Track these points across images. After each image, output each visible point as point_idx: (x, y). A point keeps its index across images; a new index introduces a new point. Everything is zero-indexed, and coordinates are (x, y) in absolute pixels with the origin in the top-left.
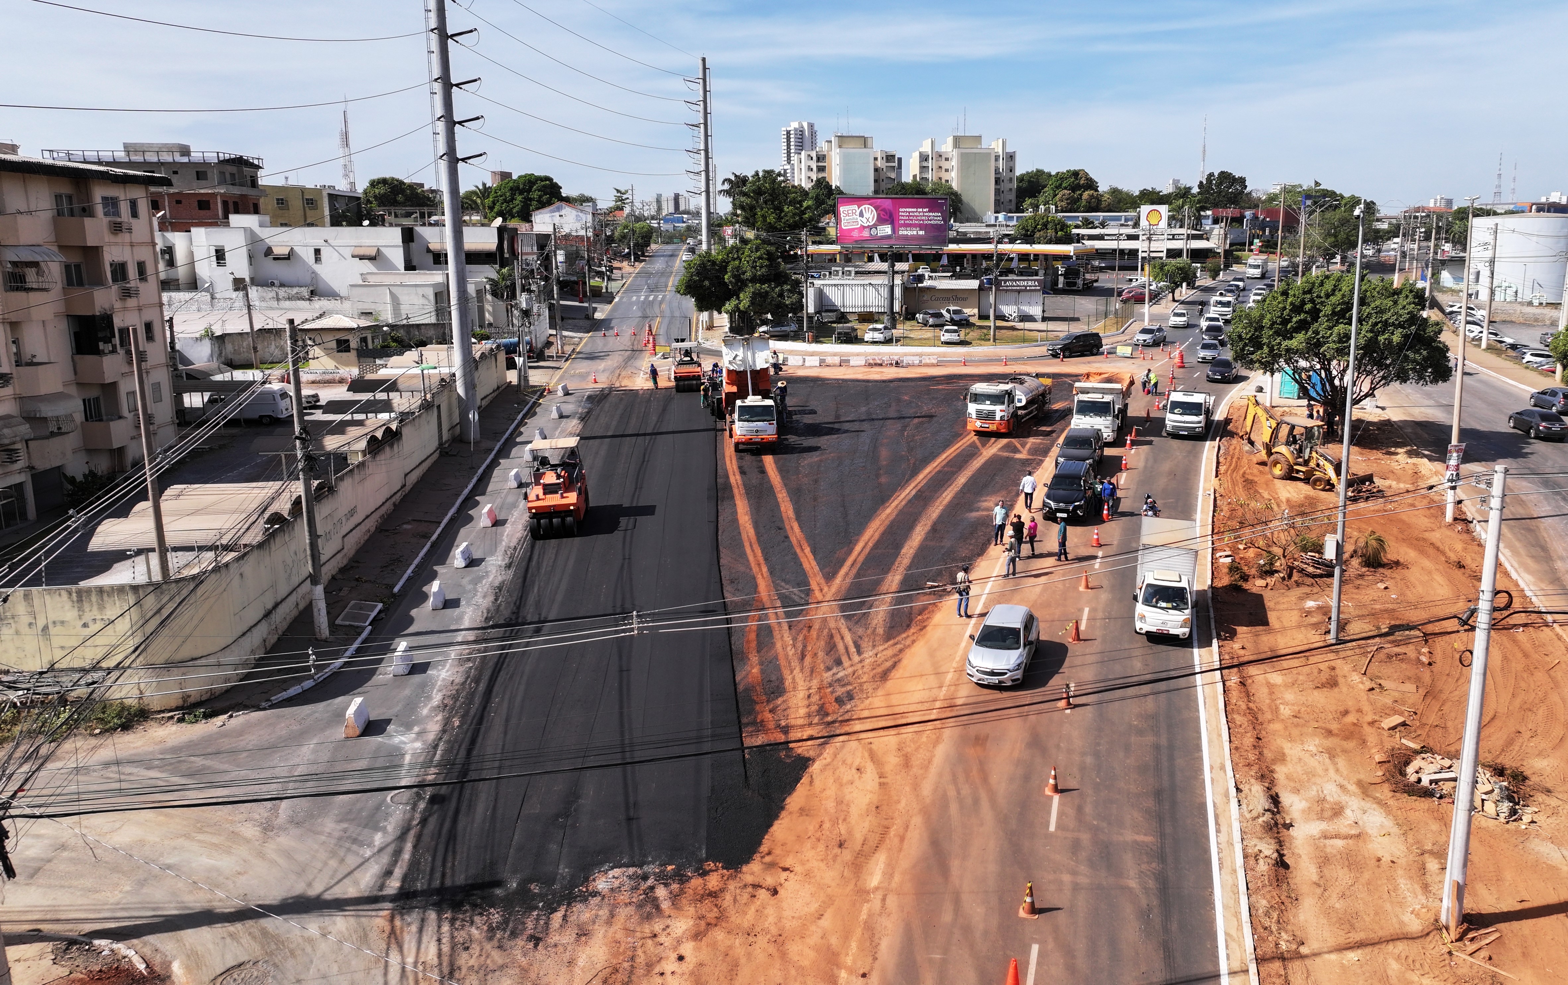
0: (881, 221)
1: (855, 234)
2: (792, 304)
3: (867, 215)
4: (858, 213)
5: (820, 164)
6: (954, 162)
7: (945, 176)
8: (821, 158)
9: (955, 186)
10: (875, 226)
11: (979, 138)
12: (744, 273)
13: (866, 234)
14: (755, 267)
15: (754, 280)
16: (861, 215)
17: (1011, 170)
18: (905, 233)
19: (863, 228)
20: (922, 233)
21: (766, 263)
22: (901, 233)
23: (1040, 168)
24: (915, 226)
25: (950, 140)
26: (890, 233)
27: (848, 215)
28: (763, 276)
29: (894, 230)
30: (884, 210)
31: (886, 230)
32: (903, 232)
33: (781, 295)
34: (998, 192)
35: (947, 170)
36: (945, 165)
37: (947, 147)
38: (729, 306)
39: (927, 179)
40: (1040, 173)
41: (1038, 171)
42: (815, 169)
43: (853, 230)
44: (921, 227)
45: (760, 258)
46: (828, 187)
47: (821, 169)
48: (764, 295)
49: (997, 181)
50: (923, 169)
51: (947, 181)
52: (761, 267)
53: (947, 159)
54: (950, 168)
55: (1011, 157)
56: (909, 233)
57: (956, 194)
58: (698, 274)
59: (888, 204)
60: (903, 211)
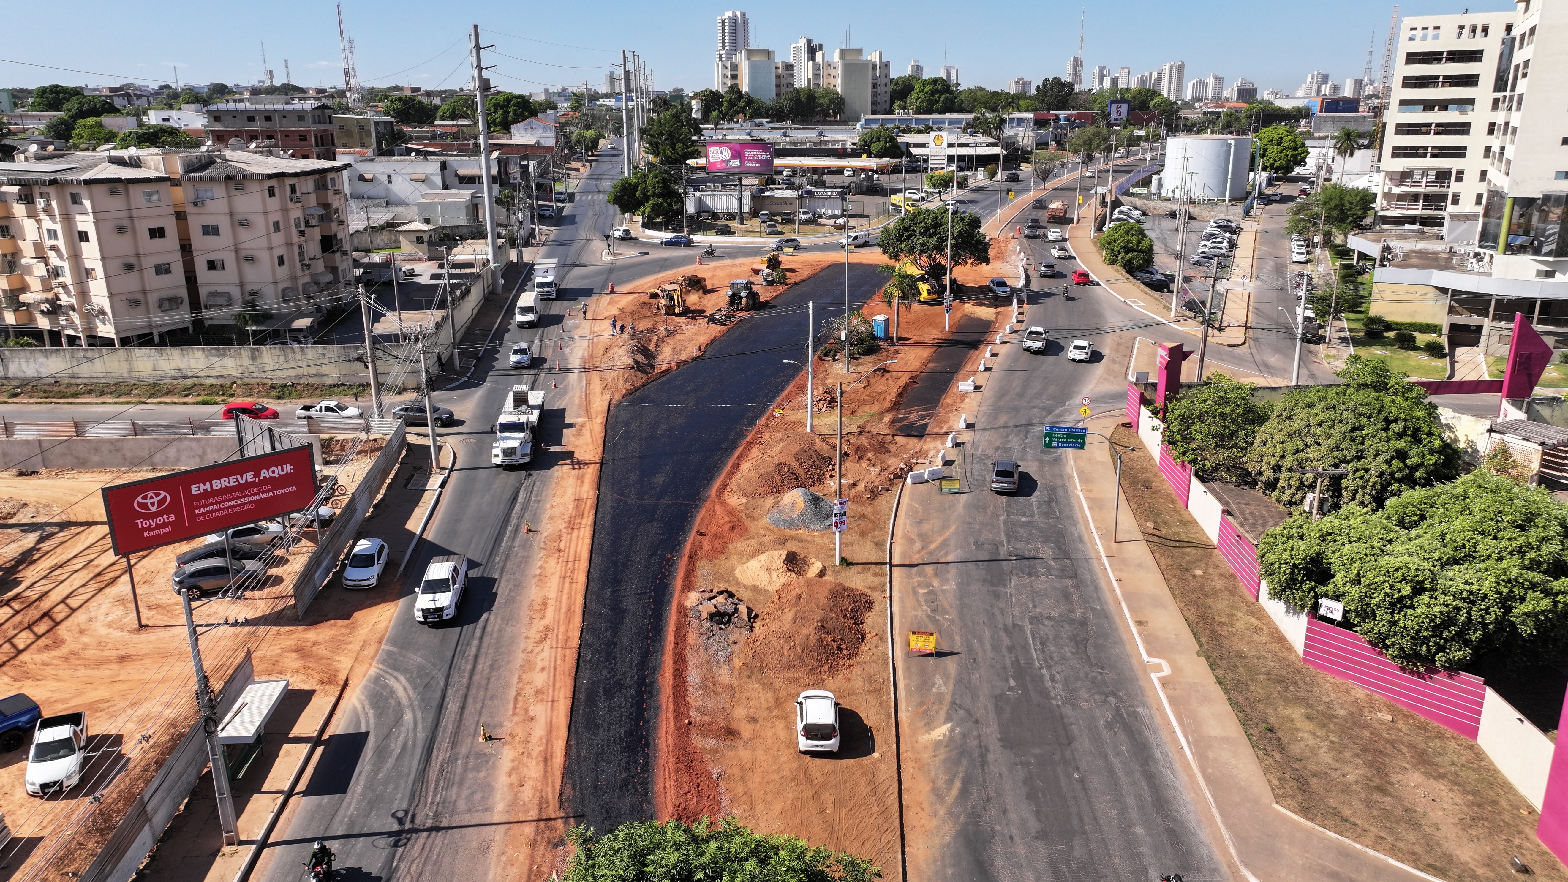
1: (718, 166)
2: (678, 210)
3: (725, 153)
4: (719, 151)
5: (734, 73)
6: (840, 71)
7: (833, 82)
8: (734, 67)
9: (839, 90)
10: (730, 160)
11: (860, 51)
12: (648, 191)
13: (724, 165)
14: (655, 188)
15: (654, 195)
16: (722, 153)
17: (887, 76)
19: (723, 161)
20: (757, 165)
24: (754, 160)
25: (838, 51)
26: (739, 164)
27: (714, 153)
28: (660, 193)
29: (741, 162)
30: (735, 150)
31: (736, 163)
32: (746, 164)
33: (671, 204)
35: (834, 78)
36: (833, 72)
37: (834, 58)
38: (641, 211)
39: (818, 85)
40: (911, 77)
42: (729, 76)
43: (717, 162)
44: (758, 161)
45: (658, 182)
46: (739, 92)
47: (734, 77)
49: (874, 86)
50: (816, 77)
51: (834, 87)
52: (659, 188)
53: (834, 69)
55: (887, 66)
56: (750, 165)
57: (840, 98)
58: (621, 191)
59: (737, 147)
60: (747, 151)
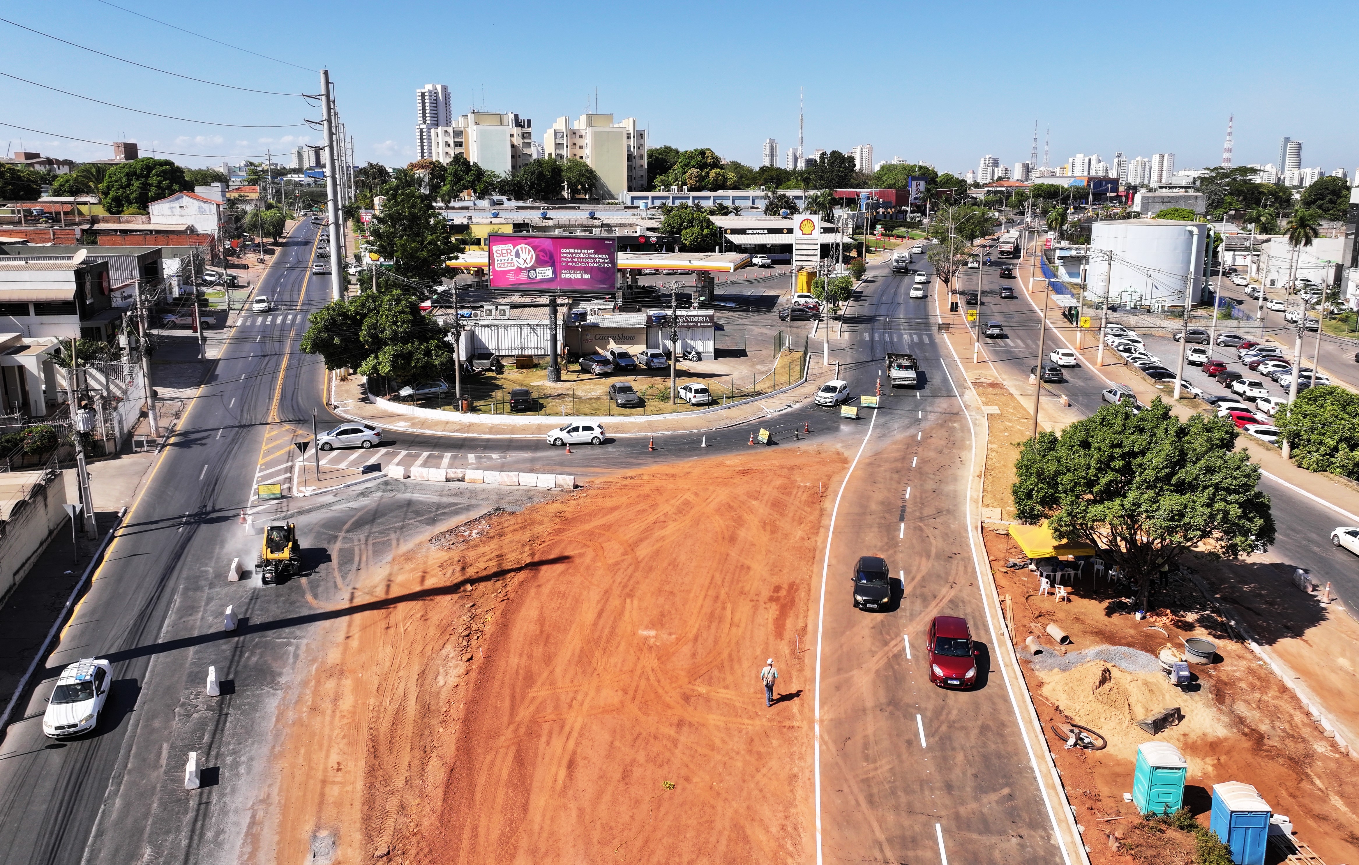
0: (540, 262)
1: (511, 277)
2: (442, 364)
3: (524, 255)
4: (513, 253)
5: (456, 140)
6: (587, 140)
7: (580, 153)
8: (458, 134)
9: (589, 162)
10: (533, 268)
11: (610, 117)
12: (382, 332)
13: (523, 276)
14: (395, 323)
15: (395, 338)
16: (517, 255)
17: (642, 147)
18: (568, 276)
19: (520, 270)
20: (587, 276)
21: (409, 317)
22: (563, 276)
23: (668, 145)
24: (579, 268)
25: (583, 118)
26: (551, 276)
27: (502, 255)
28: (405, 332)
29: (555, 272)
30: (543, 251)
31: (547, 272)
32: (565, 275)
33: (428, 353)
34: (630, 168)
35: (581, 147)
36: (580, 142)
37: (580, 124)
38: (367, 364)
39: (561, 157)
40: (668, 150)
41: (666, 148)
42: (452, 144)
43: (509, 271)
44: (586, 270)
45: (401, 312)
46: (466, 163)
47: (459, 145)
48: (408, 357)
49: (630, 157)
50: (558, 145)
51: (582, 158)
52: (403, 322)
53: (581, 137)
54: (584, 145)
55: (641, 135)
56: (573, 276)
57: (591, 172)
58: (327, 329)
59: (547, 244)
60: (566, 253)
